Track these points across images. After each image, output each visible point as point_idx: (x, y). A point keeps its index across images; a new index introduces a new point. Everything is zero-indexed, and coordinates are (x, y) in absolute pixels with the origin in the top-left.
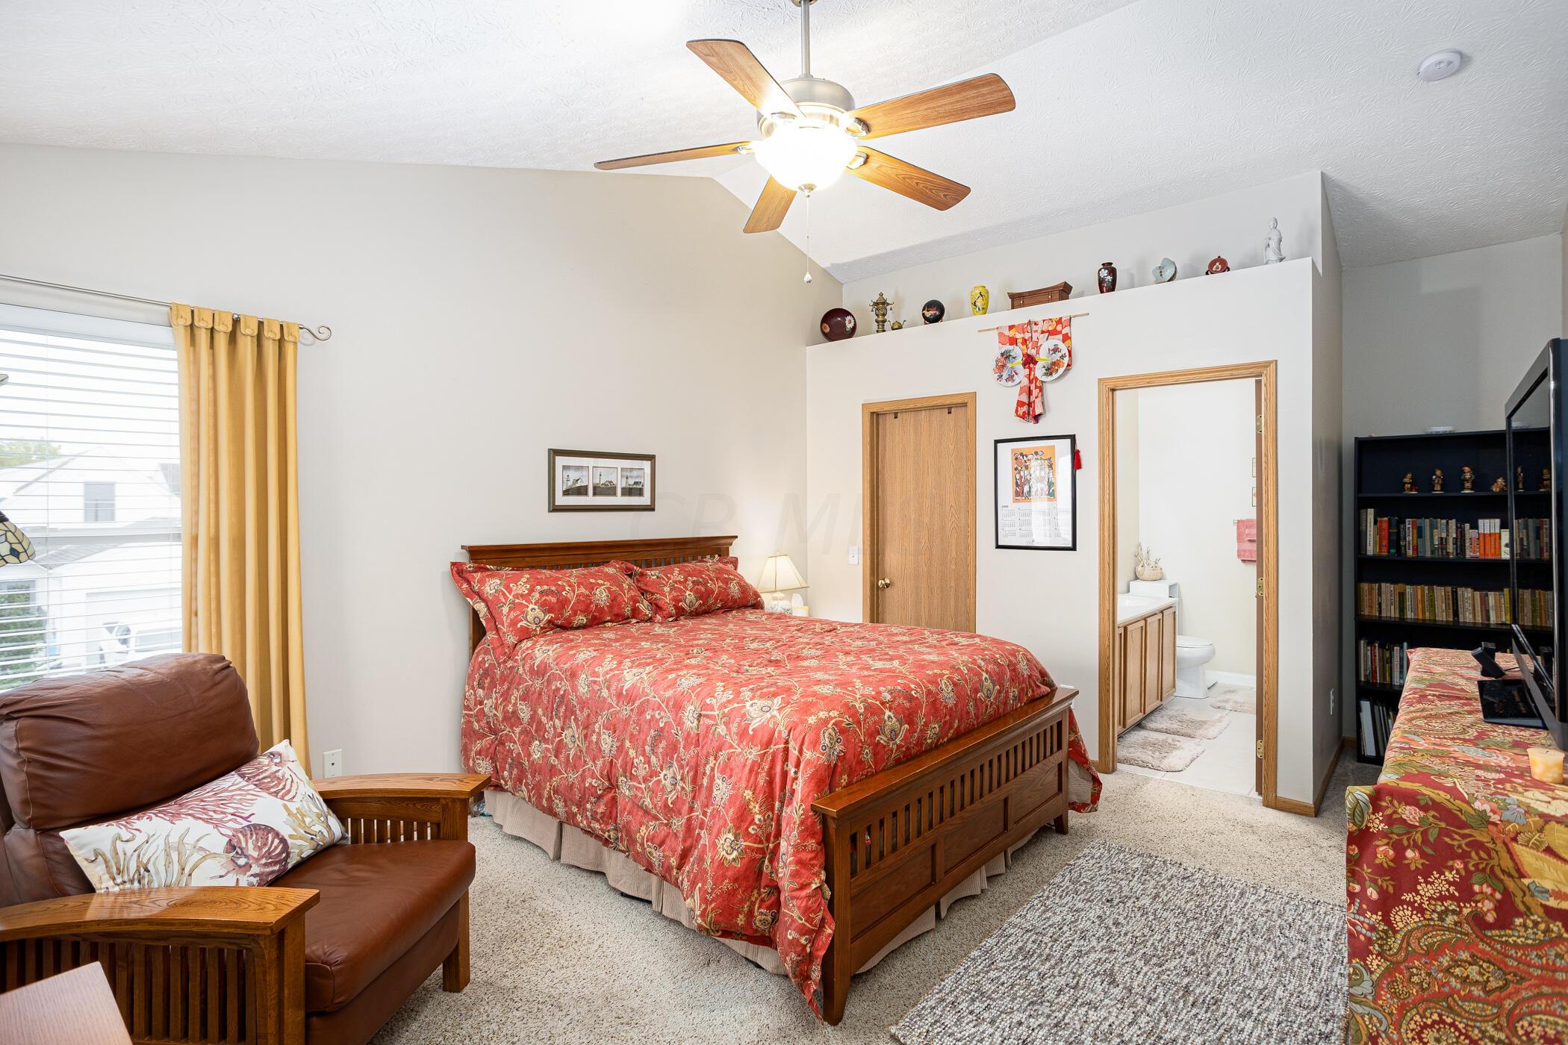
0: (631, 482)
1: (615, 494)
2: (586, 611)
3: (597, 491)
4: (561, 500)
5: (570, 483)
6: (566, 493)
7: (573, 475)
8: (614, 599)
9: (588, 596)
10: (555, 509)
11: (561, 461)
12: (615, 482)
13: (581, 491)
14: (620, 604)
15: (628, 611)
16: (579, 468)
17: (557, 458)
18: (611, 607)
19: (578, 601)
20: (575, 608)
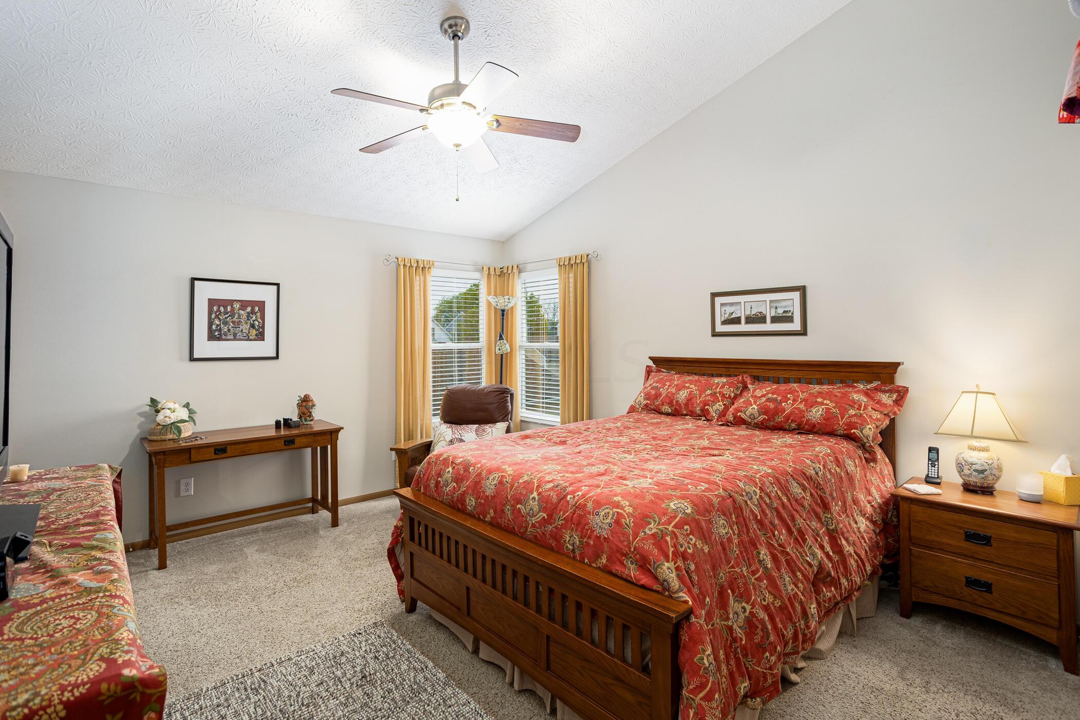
0: (780, 311)
1: (765, 322)
2: (670, 404)
3: (750, 320)
4: (720, 328)
5: (727, 316)
6: (725, 322)
7: (729, 309)
8: (690, 399)
9: (674, 394)
10: (715, 334)
11: (719, 300)
12: (764, 313)
13: (737, 321)
14: (693, 404)
15: (698, 410)
16: (732, 304)
17: (716, 299)
18: (687, 405)
19: (667, 395)
20: (664, 401)
